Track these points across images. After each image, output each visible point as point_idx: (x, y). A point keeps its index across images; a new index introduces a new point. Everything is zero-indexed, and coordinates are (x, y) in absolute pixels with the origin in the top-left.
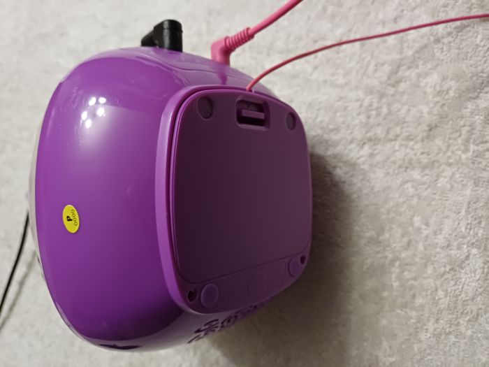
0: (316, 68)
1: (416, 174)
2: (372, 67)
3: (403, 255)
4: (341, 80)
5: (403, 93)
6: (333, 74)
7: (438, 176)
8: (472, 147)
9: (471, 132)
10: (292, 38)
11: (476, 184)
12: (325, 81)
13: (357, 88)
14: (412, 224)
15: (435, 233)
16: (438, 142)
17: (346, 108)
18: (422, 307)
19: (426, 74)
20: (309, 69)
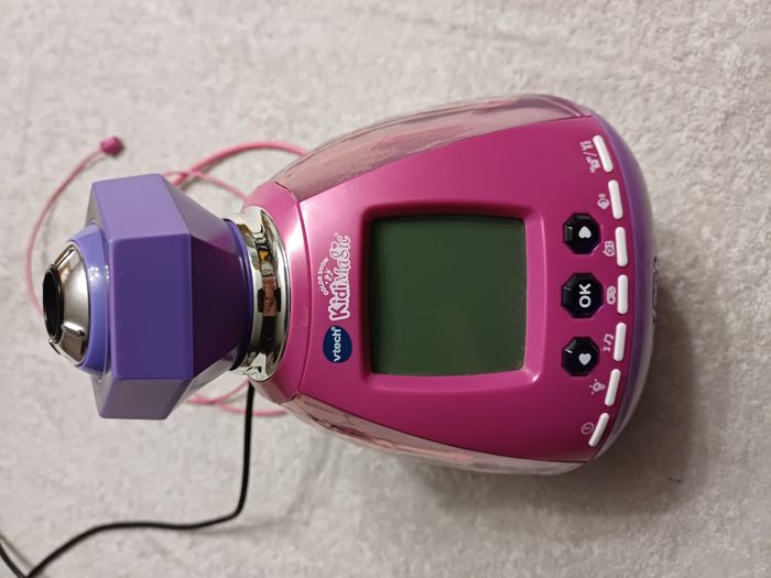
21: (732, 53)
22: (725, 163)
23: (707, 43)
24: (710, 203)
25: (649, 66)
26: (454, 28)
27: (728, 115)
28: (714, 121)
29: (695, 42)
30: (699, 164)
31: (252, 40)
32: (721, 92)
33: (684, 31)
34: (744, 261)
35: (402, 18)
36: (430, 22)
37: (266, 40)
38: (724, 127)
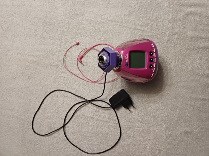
0: (148, 29)
1: (165, 48)
2: (158, 30)
3: (163, 61)
4: (152, 32)
5: (163, 35)
6: (151, 31)
7: (168, 49)
8: (174, 44)
9: (174, 42)
10: (143, 23)
11: (174, 50)
12: (150, 32)
13: (155, 33)
14: (164, 56)
15: (168, 58)
16: (169, 43)
17: (153, 37)
18: (165, 69)
19: (167, 32)
20: (146, 29)
21: (168, 32)
22: (167, 47)
23: (165, 31)
24: (165, 52)
25: (158, 34)
26: (131, 28)
27: (168, 41)
28: (166, 41)
29: (164, 31)
30: (164, 47)
31: (101, 28)
32: (167, 38)
33: (162, 29)
34: (169, 60)
35: (124, 26)
36: (128, 27)
37: (103, 28)
38: (167, 42)
